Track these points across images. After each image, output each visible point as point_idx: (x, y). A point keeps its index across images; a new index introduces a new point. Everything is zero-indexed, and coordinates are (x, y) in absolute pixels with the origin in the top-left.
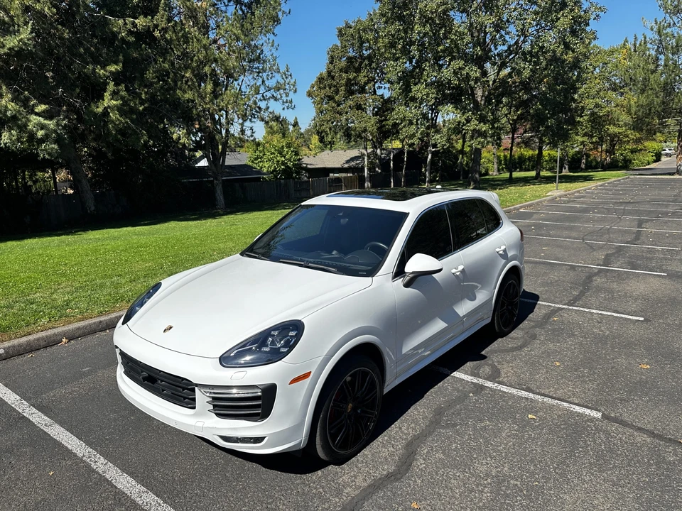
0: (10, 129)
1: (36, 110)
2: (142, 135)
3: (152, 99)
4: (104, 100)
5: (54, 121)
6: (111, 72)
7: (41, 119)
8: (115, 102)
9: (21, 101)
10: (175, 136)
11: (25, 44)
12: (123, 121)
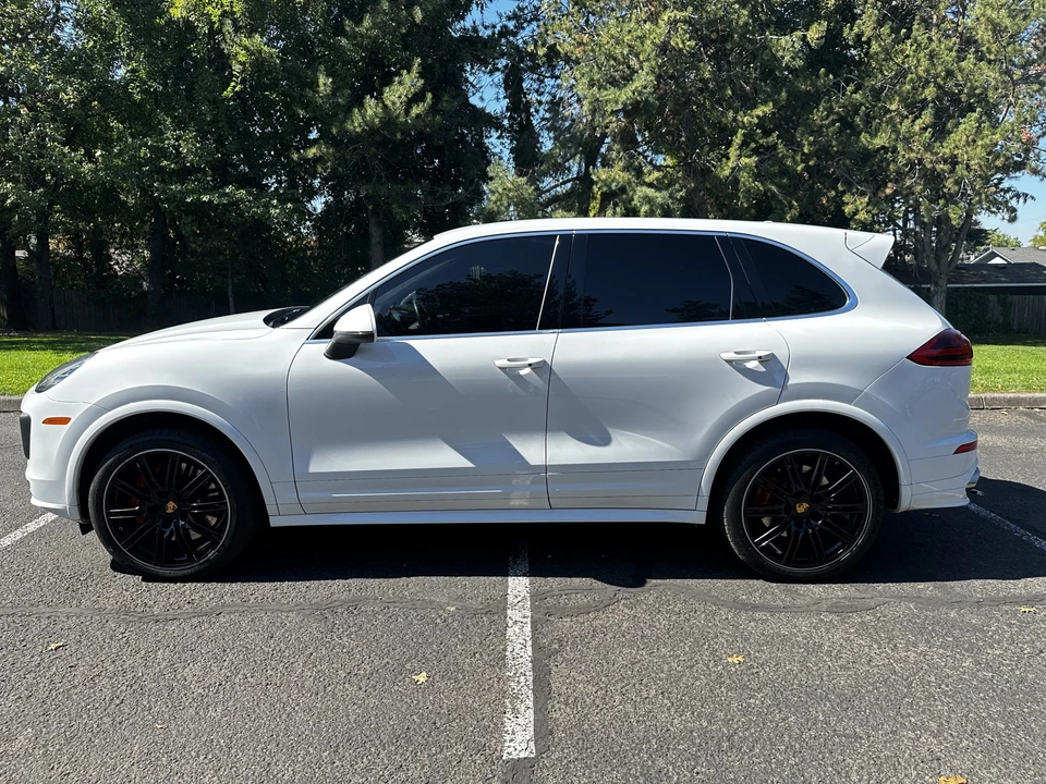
0: (616, 205)
1: (647, 180)
2: (791, 207)
3: (822, 152)
4: (728, 159)
5: (665, 193)
6: (758, 117)
7: (651, 192)
8: (747, 160)
9: (634, 170)
10: (848, 209)
11: (640, 93)
12: (761, 188)
